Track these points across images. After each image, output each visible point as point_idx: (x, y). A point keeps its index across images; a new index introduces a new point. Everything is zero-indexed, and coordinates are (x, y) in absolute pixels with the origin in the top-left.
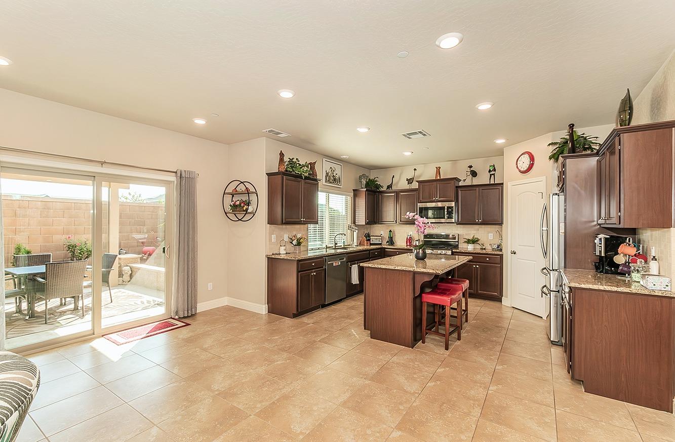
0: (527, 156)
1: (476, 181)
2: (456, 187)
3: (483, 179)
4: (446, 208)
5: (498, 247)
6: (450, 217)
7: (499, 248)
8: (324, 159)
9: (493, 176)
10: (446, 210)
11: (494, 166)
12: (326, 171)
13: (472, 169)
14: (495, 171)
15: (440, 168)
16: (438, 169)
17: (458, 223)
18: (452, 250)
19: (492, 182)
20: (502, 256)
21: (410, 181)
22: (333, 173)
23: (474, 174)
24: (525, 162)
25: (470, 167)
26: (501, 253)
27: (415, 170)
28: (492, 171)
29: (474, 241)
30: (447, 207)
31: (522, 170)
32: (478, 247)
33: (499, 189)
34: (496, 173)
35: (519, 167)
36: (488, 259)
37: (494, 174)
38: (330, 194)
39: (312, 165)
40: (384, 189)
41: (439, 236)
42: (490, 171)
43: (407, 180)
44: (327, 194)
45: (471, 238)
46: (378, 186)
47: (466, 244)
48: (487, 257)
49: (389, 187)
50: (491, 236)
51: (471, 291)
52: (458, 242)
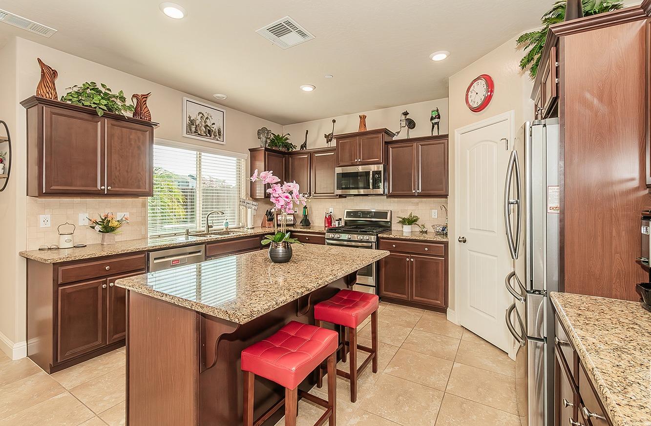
0: (482, 82)
1: (414, 134)
2: (387, 143)
3: (423, 130)
4: (371, 173)
5: (443, 230)
6: (376, 186)
7: (444, 232)
8: (185, 99)
9: (436, 126)
10: (371, 176)
11: (437, 111)
12: (190, 117)
13: (408, 117)
14: (439, 118)
15: (365, 117)
16: (363, 118)
17: (390, 196)
18: (377, 235)
19: (435, 133)
20: (446, 244)
21: (329, 138)
22: (205, 122)
23: (411, 124)
24: (479, 91)
25: (406, 114)
26: (445, 240)
27: (334, 121)
28: (436, 118)
29: (411, 221)
30: (373, 172)
31: (475, 105)
32: (417, 229)
33: (444, 143)
34: (442, 121)
35: (470, 101)
36: (426, 249)
37: (437, 123)
38: (203, 154)
39: (142, 100)
40: (298, 149)
41: (365, 214)
42: (432, 119)
43: (326, 136)
44: (198, 152)
45: (406, 216)
46: (288, 146)
47: (400, 225)
48: (427, 246)
49: (304, 146)
50: (435, 213)
51: (403, 296)
52: (390, 222)
